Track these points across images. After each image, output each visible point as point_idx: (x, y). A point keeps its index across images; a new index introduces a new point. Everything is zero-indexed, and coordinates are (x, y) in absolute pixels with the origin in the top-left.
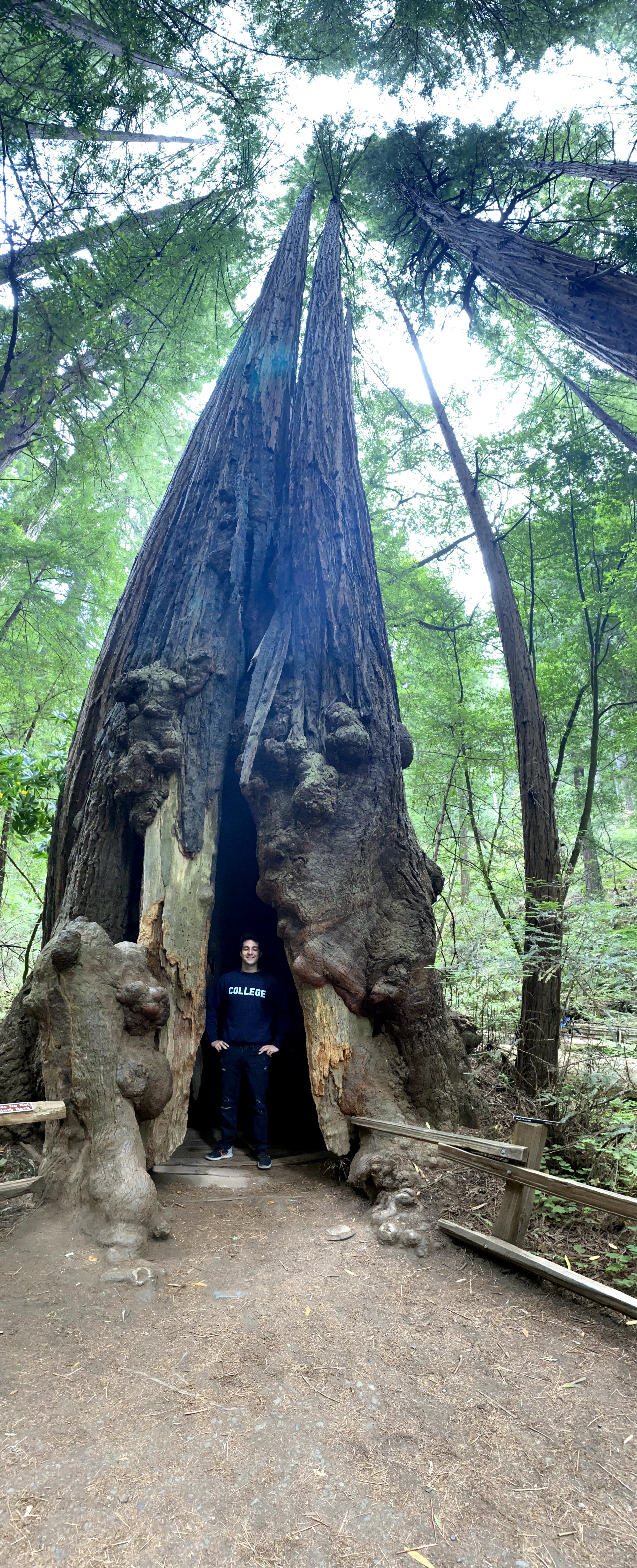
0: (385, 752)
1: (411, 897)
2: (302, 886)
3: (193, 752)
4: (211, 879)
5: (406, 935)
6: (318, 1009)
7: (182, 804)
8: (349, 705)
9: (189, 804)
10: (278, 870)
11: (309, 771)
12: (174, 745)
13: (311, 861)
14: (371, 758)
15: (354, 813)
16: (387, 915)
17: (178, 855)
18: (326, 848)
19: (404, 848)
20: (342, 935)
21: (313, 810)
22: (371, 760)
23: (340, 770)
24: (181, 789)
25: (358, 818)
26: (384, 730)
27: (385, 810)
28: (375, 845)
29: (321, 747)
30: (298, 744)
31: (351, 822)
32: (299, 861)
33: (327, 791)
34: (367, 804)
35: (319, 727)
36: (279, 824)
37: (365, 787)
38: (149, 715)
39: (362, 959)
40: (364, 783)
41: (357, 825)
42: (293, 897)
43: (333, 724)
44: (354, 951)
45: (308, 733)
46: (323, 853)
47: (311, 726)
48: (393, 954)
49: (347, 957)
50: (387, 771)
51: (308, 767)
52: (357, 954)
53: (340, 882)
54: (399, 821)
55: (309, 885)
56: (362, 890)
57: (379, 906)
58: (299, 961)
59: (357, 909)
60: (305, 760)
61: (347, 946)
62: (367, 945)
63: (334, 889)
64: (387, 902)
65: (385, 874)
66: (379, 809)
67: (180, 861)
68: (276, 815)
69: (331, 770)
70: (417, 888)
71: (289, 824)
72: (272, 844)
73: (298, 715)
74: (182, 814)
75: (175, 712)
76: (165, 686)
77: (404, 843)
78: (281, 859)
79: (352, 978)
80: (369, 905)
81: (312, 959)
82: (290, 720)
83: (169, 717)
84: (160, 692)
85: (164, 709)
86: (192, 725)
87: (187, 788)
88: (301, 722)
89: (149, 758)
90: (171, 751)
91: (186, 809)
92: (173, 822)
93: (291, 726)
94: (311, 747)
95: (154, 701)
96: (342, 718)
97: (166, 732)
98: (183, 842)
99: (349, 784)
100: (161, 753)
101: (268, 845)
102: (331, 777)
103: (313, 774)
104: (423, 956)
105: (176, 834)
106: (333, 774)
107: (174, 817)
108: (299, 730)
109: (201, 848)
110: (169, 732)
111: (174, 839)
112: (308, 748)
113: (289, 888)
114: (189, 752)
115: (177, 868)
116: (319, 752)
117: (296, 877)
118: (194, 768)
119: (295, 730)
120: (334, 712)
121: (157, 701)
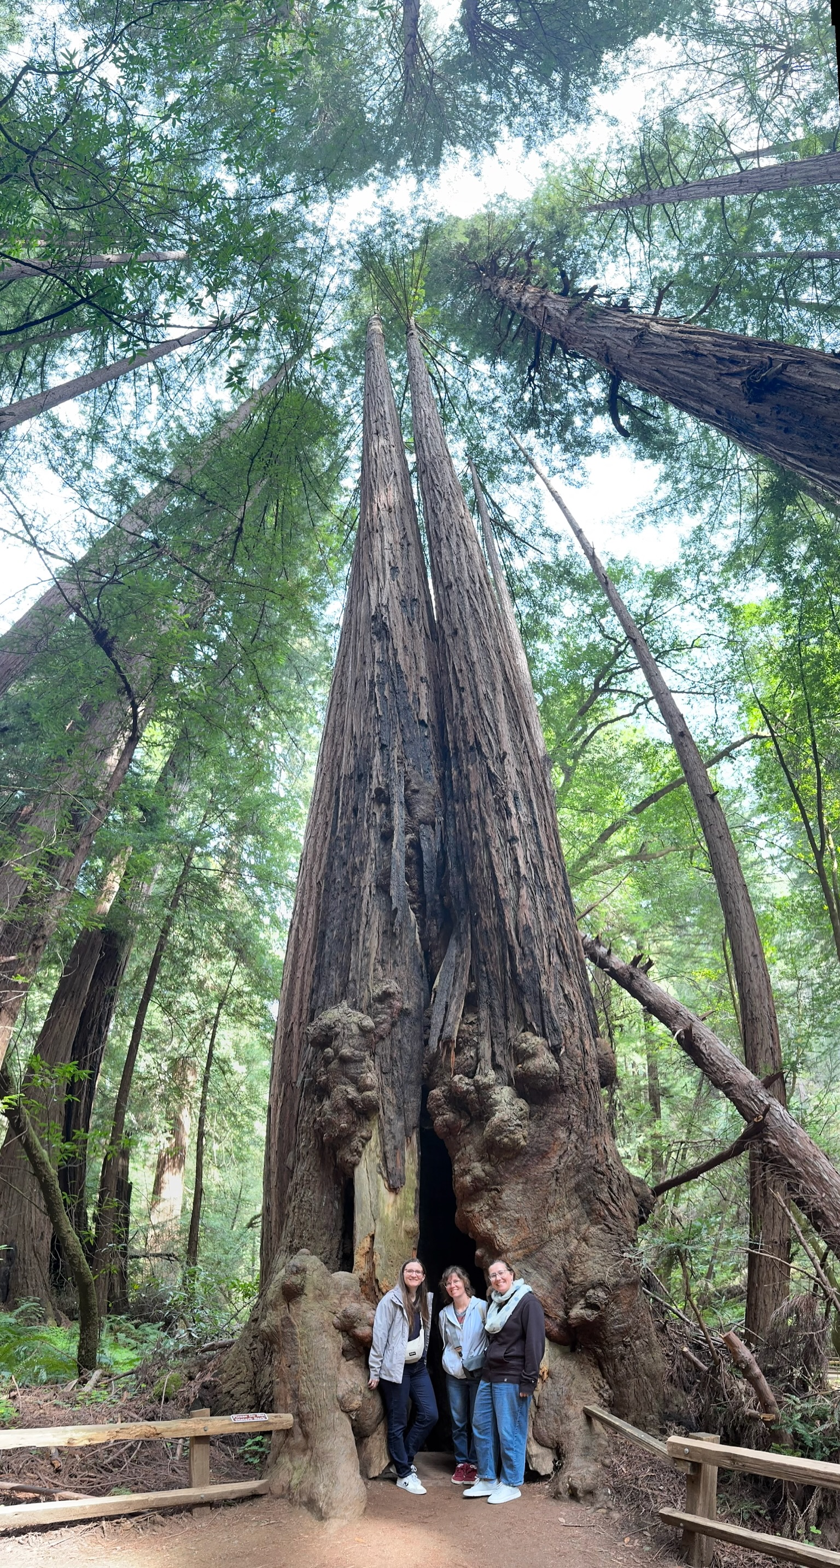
0: (577, 1079)
1: (612, 1220)
2: (497, 1216)
3: (388, 1092)
4: (415, 1211)
7: (384, 1144)
8: (535, 1034)
9: (390, 1143)
10: (474, 1202)
11: (499, 1106)
12: (370, 1088)
13: (505, 1193)
14: (561, 1086)
15: (547, 1142)
16: (584, 1239)
17: (384, 1190)
18: (520, 1179)
20: (539, 1262)
21: (505, 1145)
22: (561, 1088)
23: (530, 1101)
24: (381, 1130)
25: (552, 1148)
26: (575, 1057)
27: (580, 1137)
28: (570, 1173)
29: (510, 1080)
30: (486, 1079)
31: (545, 1153)
32: (495, 1194)
33: (518, 1125)
34: (560, 1133)
35: (506, 1058)
36: (473, 1158)
37: (557, 1116)
38: (344, 1060)
39: (560, 1285)
40: (557, 1112)
41: (551, 1155)
42: (490, 1227)
43: (521, 1056)
44: (552, 1277)
45: (496, 1067)
46: (517, 1184)
47: (499, 1060)
48: (590, 1278)
49: (545, 1283)
50: (580, 1099)
51: (497, 1102)
52: (554, 1279)
53: (536, 1211)
54: (597, 1147)
55: (504, 1215)
56: (558, 1218)
57: (577, 1231)
59: (554, 1237)
60: (494, 1096)
61: (544, 1272)
62: (565, 1271)
63: (528, 1217)
64: (586, 1228)
65: (581, 1201)
66: (574, 1137)
67: (389, 1198)
68: (470, 1149)
69: (522, 1103)
71: (482, 1158)
72: (468, 1179)
73: (485, 1046)
74: (385, 1153)
75: (367, 1053)
76: (355, 1029)
77: (603, 1168)
78: (477, 1191)
79: (550, 1303)
80: (566, 1231)
82: (477, 1054)
83: (362, 1060)
84: (352, 1037)
85: (357, 1052)
86: (384, 1065)
87: (387, 1127)
88: (488, 1055)
89: (351, 1103)
90: (369, 1093)
91: (388, 1148)
92: (378, 1161)
93: (478, 1061)
94: (499, 1081)
95: (346, 1045)
96: (529, 1049)
97: (363, 1075)
98: (387, 1178)
99: (540, 1115)
100: (360, 1097)
101: (464, 1179)
102: (522, 1110)
103: (503, 1109)
104: (624, 1280)
105: (380, 1172)
106: (524, 1107)
107: (378, 1158)
108: (486, 1064)
109: (404, 1184)
110: (365, 1075)
111: (380, 1177)
112: (497, 1083)
113: (486, 1218)
114: (385, 1092)
115: (384, 1203)
116: (508, 1085)
117: (491, 1208)
118: (390, 1108)
119: (483, 1065)
120: (521, 1043)
121: (349, 1045)
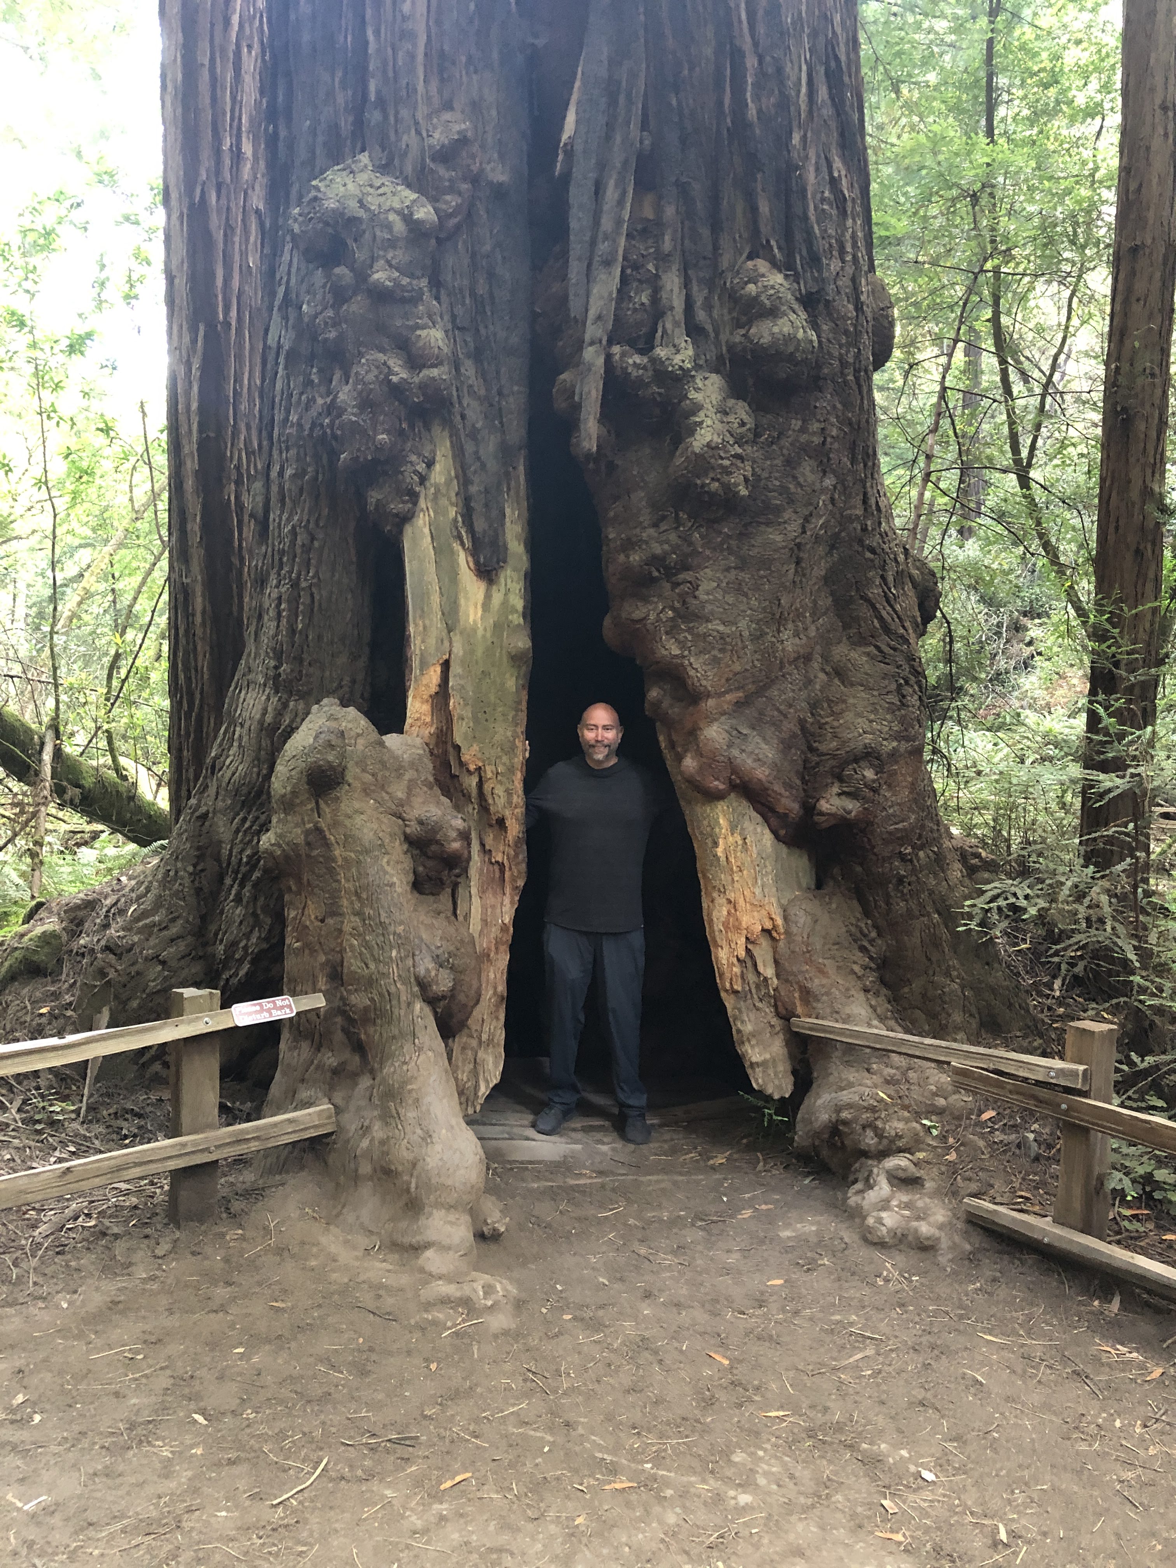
0: (843, 364)
1: (884, 642)
2: (689, 630)
3: (469, 369)
4: (524, 616)
5: (875, 711)
6: (721, 841)
7: (464, 480)
8: (775, 265)
9: (476, 479)
10: (645, 600)
11: (702, 414)
12: (434, 361)
13: (705, 586)
14: (817, 378)
15: (783, 490)
16: (840, 673)
17: (467, 576)
18: (732, 560)
19: (873, 551)
20: (761, 713)
21: (710, 495)
22: (816, 383)
23: (757, 407)
24: (456, 446)
25: (791, 501)
26: (845, 318)
27: (842, 481)
28: (821, 550)
29: (720, 358)
30: (677, 359)
31: (778, 510)
32: (686, 587)
33: (735, 455)
34: (807, 471)
35: (715, 313)
36: (646, 517)
37: (804, 438)
38: (379, 297)
39: (796, 755)
40: (803, 430)
41: (787, 515)
42: (676, 650)
43: (746, 310)
44: (782, 741)
45: (694, 330)
46: (728, 569)
47: (701, 315)
48: (852, 745)
49: (768, 751)
50: (846, 405)
51: (697, 408)
52: (786, 746)
53: (758, 622)
54: (865, 501)
55: (702, 629)
56: (797, 634)
57: (826, 658)
58: (690, 763)
59: (788, 668)
60: (692, 395)
61: (769, 731)
62: (803, 729)
63: (746, 634)
64: (841, 651)
65: (836, 601)
66: (829, 482)
68: (639, 498)
69: (742, 411)
70: (895, 625)
71: (664, 518)
72: (635, 558)
73: (672, 284)
74: (468, 498)
75: (424, 283)
76: (397, 225)
77: (874, 541)
78: (653, 580)
79: (778, 787)
80: (807, 658)
81: (709, 760)
82: (655, 299)
83: (416, 299)
84: (392, 243)
85: (405, 281)
86: (459, 310)
87: (469, 448)
88: (678, 303)
89: (397, 391)
90: (434, 372)
91: (473, 489)
92: (452, 512)
93: (659, 315)
94: (701, 362)
95: (382, 262)
96: (763, 298)
97: (418, 332)
98: (474, 552)
99: (776, 434)
100: (416, 380)
101: (628, 557)
102: (743, 424)
103: (709, 422)
104: (904, 746)
105: (459, 537)
106: (745, 417)
107: (452, 504)
108: (676, 324)
109: (505, 562)
110: (423, 333)
111: (456, 546)
112: (697, 367)
113: (667, 633)
114: (463, 370)
115: (467, 599)
116: (717, 372)
117: (678, 614)
118: (475, 404)
119: (669, 326)
120: (746, 283)
121: (388, 262)
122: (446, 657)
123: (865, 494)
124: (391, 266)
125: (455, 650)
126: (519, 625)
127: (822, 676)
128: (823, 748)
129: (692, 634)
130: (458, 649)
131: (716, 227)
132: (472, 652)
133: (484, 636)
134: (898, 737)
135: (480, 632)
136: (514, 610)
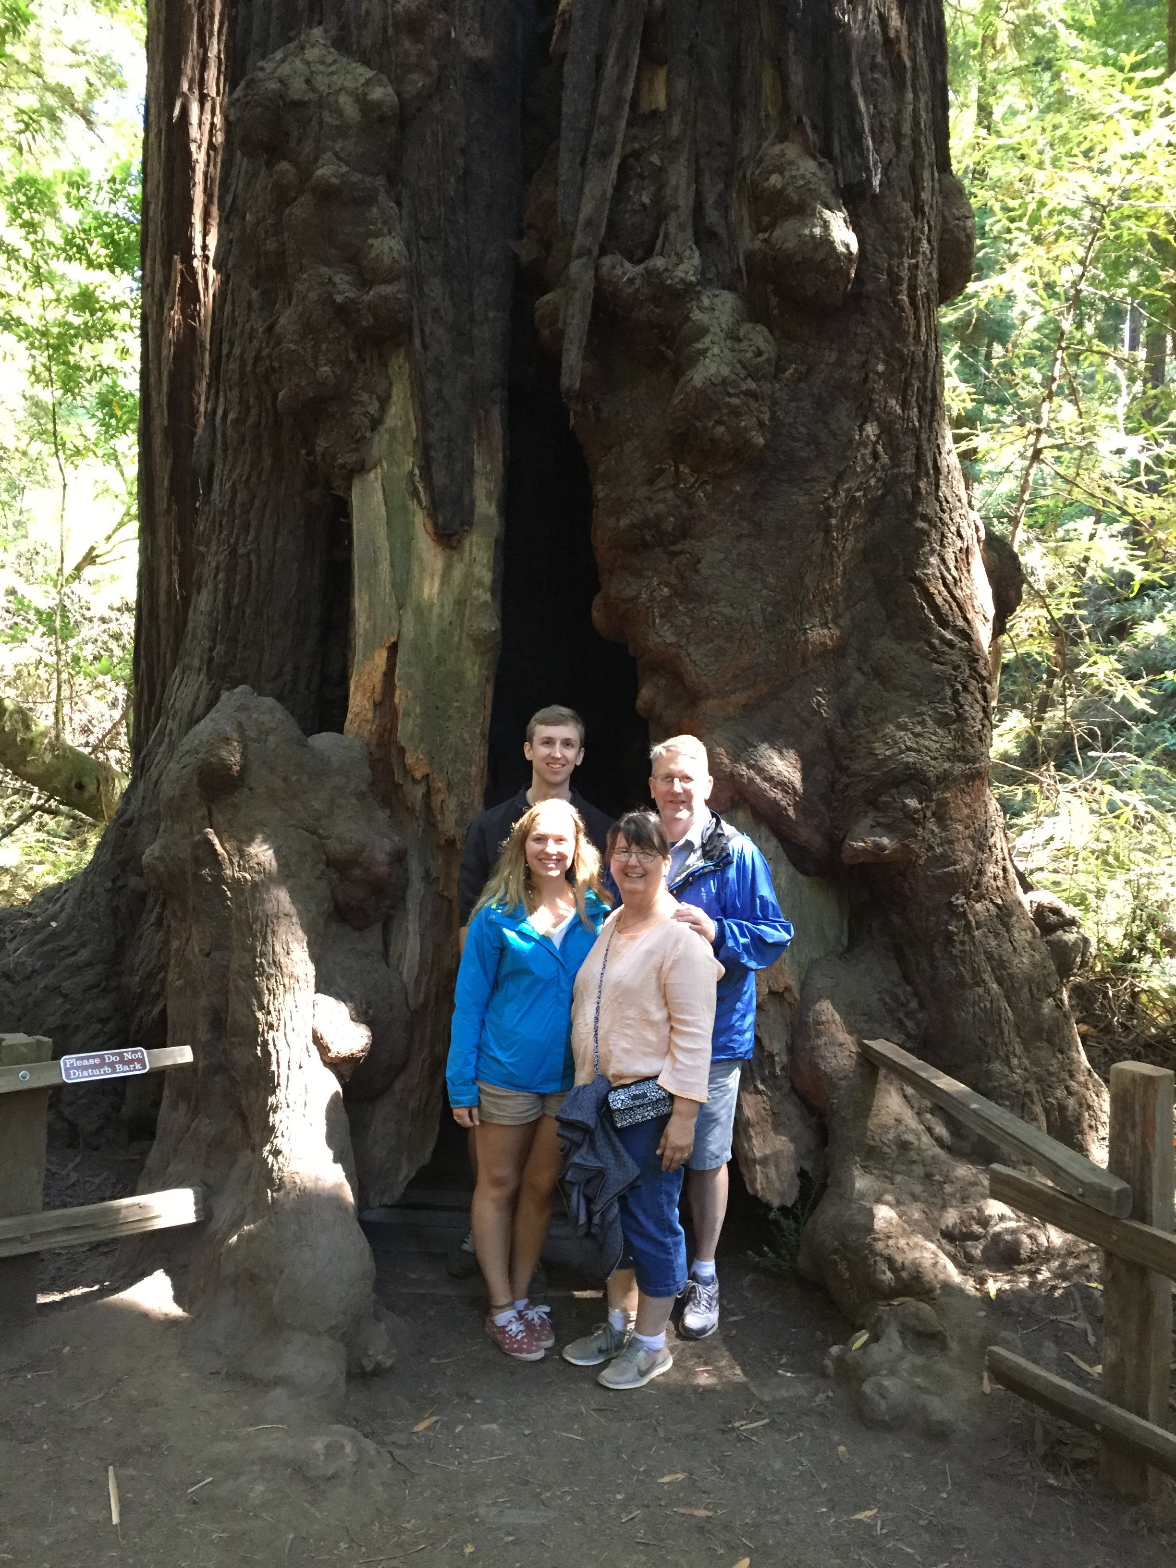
0: (894, 278)
1: (938, 635)
2: (690, 613)
3: (435, 288)
4: (493, 592)
5: (922, 723)
7: (423, 425)
8: (807, 149)
9: (439, 422)
10: (637, 573)
11: (707, 340)
12: (389, 276)
13: (709, 558)
14: (858, 301)
15: (811, 440)
16: (880, 673)
17: (424, 540)
18: (745, 527)
20: (776, 720)
21: (718, 442)
23: (781, 334)
24: (418, 383)
25: (821, 454)
26: (897, 218)
27: (888, 430)
28: (859, 517)
29: (738, 271)
30: (680, 272)
31: (804, 465)
32: (683, 559)
33: (748, 393)
35: (733, 215)
36: (640, 473)
37: (840, 374)
39: (819, 775)
40: (839, 363)
41: (816, 470)
42: (671, 639)
43: (768, 210)
44: (804, 757)
45: (705, 237)
46: (739, 538)
48: (891, 764)
51: (703, 331)
52: (808, 762)
53: (775, 605)
55: (705, 613)
57: (863, 654)
59: (813, 665)
60: (697, 315)
61: (786, 744)
62: (830, 741)
63: (759, 620)
64: (884, 646)
65: (878, 583)
67: (432, 556)
68: (633, 448)
69: (759, 337)
71: (661, 473)
72: (627, 521)
74: (427, 446)
75: (380, 181)
76: (350, 110)
79: (796, 814)
80: (839, 654)
82: (658, 199)
83: (370, 199)
84: (342, 131)
85: (356, 177)
86: (424, 215)
87: (431, 385)
88: (685, 201)
89: (343, 313)
90: (387, 290)
91: (433, 436)
92: (409, 463)
93: (662, 218)
94: (710, 276)
95: (328, 155)
96: (790, 190)
97: (370, 241)
98: (434, 511)
99: (803, 368)
100: (366, 298)
101: (618, 520)
102: (759, 353)
103: (716, 350)
104: (959, 768)
105: (415, 494)
106: (763, 346)
107: (408, 454)
108: (682, 227)
109: (471, 525)
110: (375, 242)
111: (413, 505)
112: (704, 281)
113: (662, 616)
114: (426, 290)
115: (423, 570)
116: (731, 288)
117: (675, 593)
118: (440, 332)
119: (672, 230)
120: (771, 173)
121: (336, 154)
122: (393, 639)
123: (919, 448)
124: (339, 159)
125: (405, 630)
126: (485, 603)
127: (858, 676)
128: (856, 766)
129: (692, 618)
130: (409, 631)
131: (736, 103)
132: (425, 634)
133: (440, 616)
134: (952, 756)
135: (436, 610)
136: (480, 584)
